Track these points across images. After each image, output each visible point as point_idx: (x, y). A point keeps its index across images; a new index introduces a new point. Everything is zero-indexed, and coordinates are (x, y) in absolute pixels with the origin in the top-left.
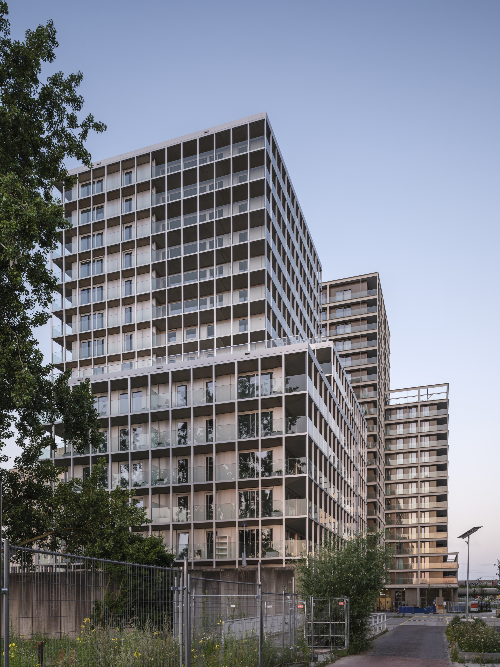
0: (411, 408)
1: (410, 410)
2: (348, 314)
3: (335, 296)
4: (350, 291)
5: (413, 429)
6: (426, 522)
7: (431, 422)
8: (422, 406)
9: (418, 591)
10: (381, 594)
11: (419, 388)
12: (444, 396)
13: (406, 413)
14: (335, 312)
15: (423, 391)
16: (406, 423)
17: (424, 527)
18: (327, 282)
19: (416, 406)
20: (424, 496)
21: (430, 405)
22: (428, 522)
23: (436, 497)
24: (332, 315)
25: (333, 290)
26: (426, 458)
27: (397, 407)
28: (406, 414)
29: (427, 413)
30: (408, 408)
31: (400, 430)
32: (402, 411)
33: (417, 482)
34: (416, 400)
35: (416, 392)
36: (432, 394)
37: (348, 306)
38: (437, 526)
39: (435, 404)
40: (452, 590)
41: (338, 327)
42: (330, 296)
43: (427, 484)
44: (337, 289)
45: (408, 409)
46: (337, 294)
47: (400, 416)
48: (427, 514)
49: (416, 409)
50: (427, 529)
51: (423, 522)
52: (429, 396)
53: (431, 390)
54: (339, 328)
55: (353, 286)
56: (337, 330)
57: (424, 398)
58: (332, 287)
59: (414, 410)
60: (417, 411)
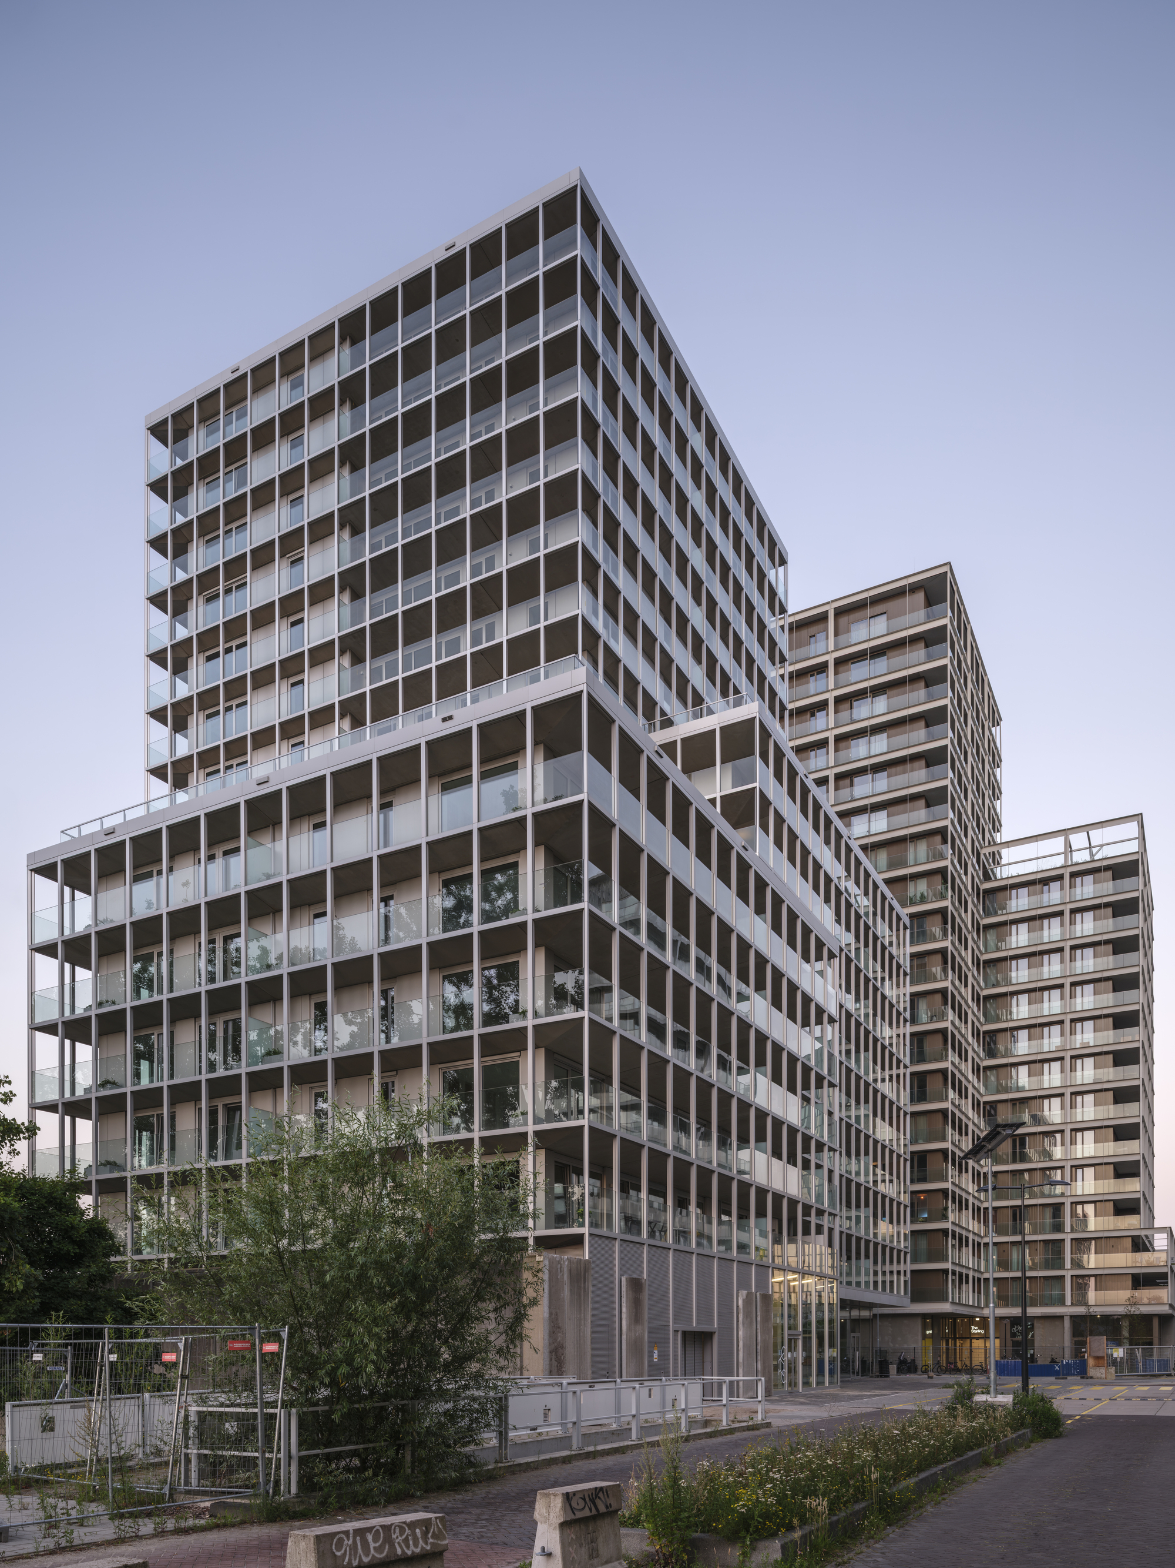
0: (1046, 881)
1: (1046, 888)
2: (880, 671)
3: (848, 631)
4: (884, 617)
5: (1053, 932)
6: (1086, 1155)
7: (1098, 912)
8: (1073, 875)
9: (1067, 1323)
10: (973, 1331)
11: (1065, 832)
12: (1133, 847)
13: (1034, 894)
14: (849, 670)
15: (1078, 840)
16: (1034, 920)
17: (1082, 1166)
18: (828, 603)
19: (1060, 878)
20: (1082, 1093)
21: (1093, 871)
22: (1092, 1154)
23: (1111, 1093)
24: (842, 676)
25: (843, 620)
26: (1086, 999)
27: (1011, 881)
28: (1034, 898)
29: (1087, 890)
30: (1041, 882)
31: (1020, 938)
32: (1024, 891)
33: (1062, 1059)
34: (1059, 861)
35: (1057, 844)
36: (1102, 846)
37: (878, 652)
38: (1115, 1164)
39: (1107, 868)
40: (1156, 1322)
41: (855, 704)
42: (836, 634)
43: (1089, 1062)
44: (853, 616)
45: (1038, 887)
46: (853, 627)
47: (1020, 902)
48: (1089, 1135)
49: (1058, 883)
50: (1090, 1172)
51: (1079, 1155)
52: (1094, 850)
53: (1098, 836)
54: (860, 706)
55: (892, 605)
56: (855, 711)
57: (1081, 857)
58: (840, 612)
59: (1055, 886)
60: (1062, 888)
